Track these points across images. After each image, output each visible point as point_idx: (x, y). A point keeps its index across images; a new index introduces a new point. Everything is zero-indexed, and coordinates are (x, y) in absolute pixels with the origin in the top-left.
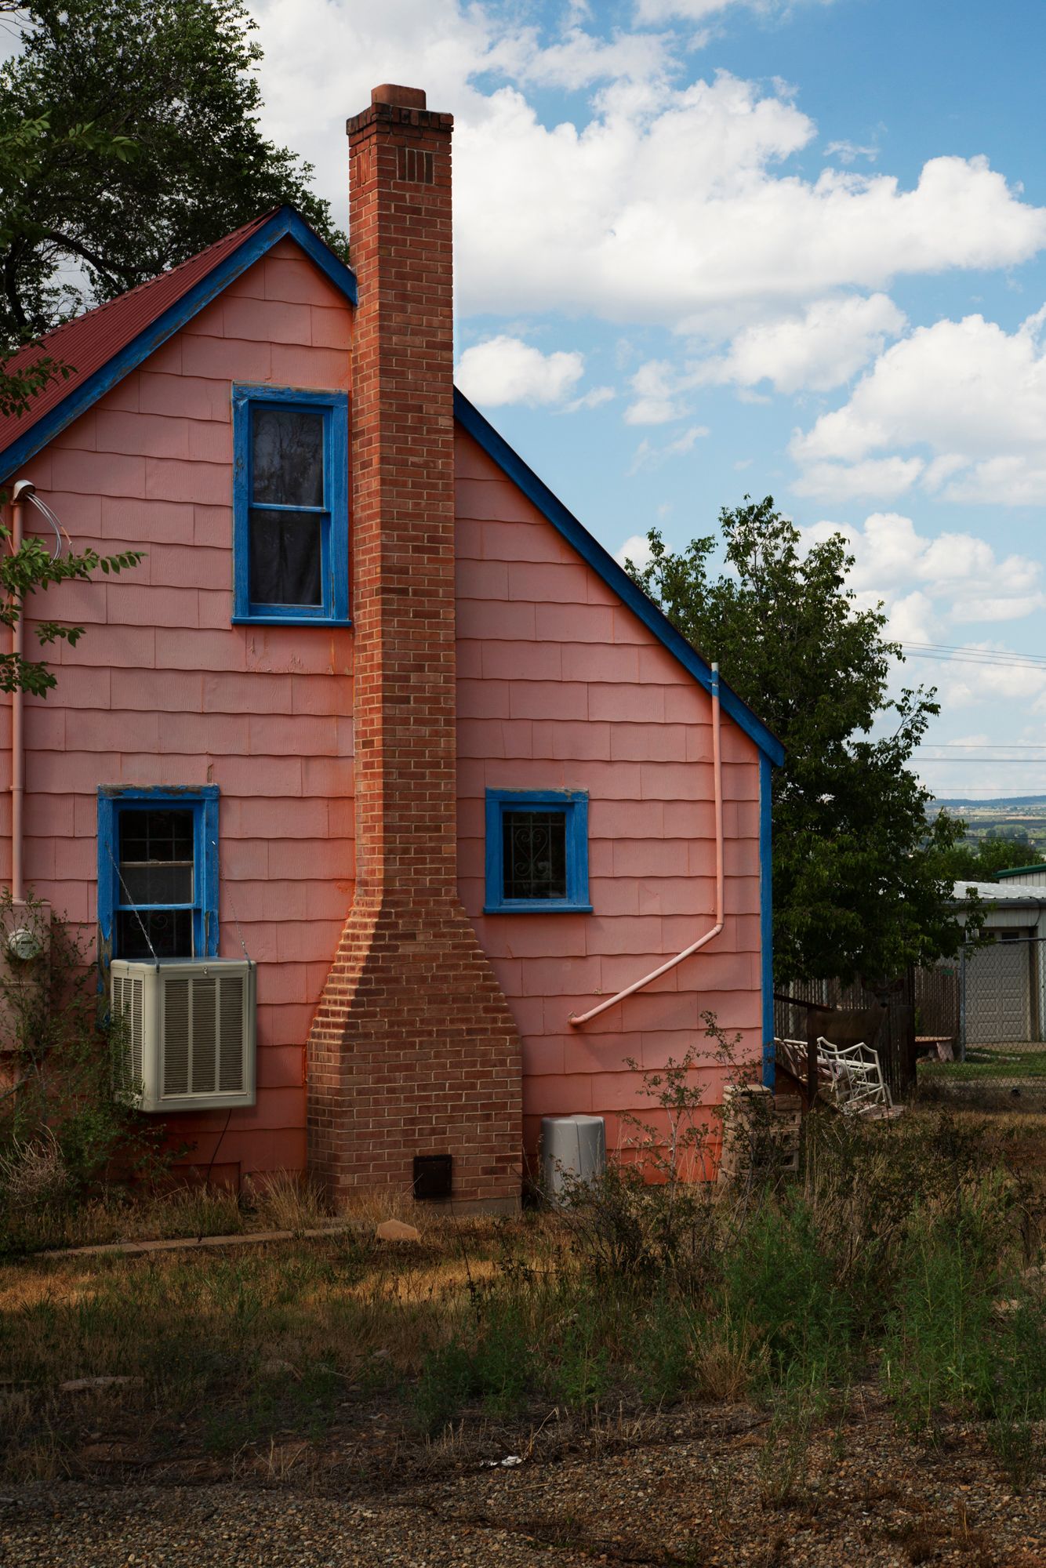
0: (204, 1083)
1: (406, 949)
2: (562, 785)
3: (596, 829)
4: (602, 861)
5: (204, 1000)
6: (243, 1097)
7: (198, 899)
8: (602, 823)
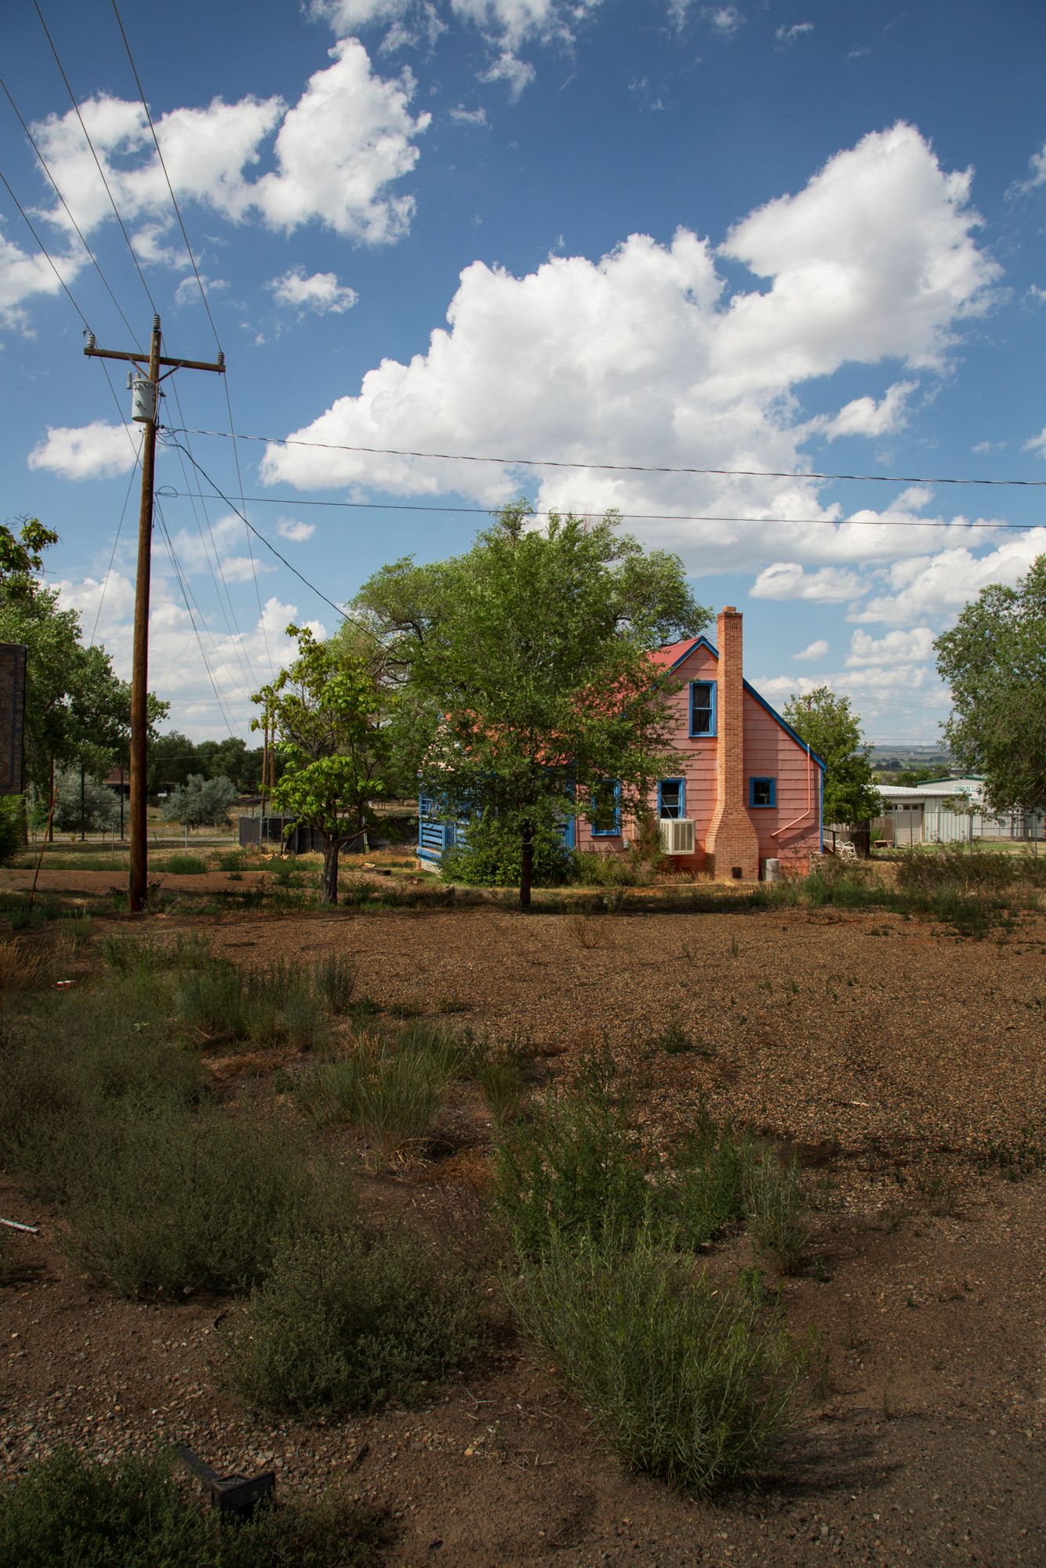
0: (683, 848)
1: (730, 817)
2: (769, 776)
3: (780, 787)
4: (781, 795)
5: (683, 829)
6: (692, 852)
7: (680, 804)
8: (780, 785)
